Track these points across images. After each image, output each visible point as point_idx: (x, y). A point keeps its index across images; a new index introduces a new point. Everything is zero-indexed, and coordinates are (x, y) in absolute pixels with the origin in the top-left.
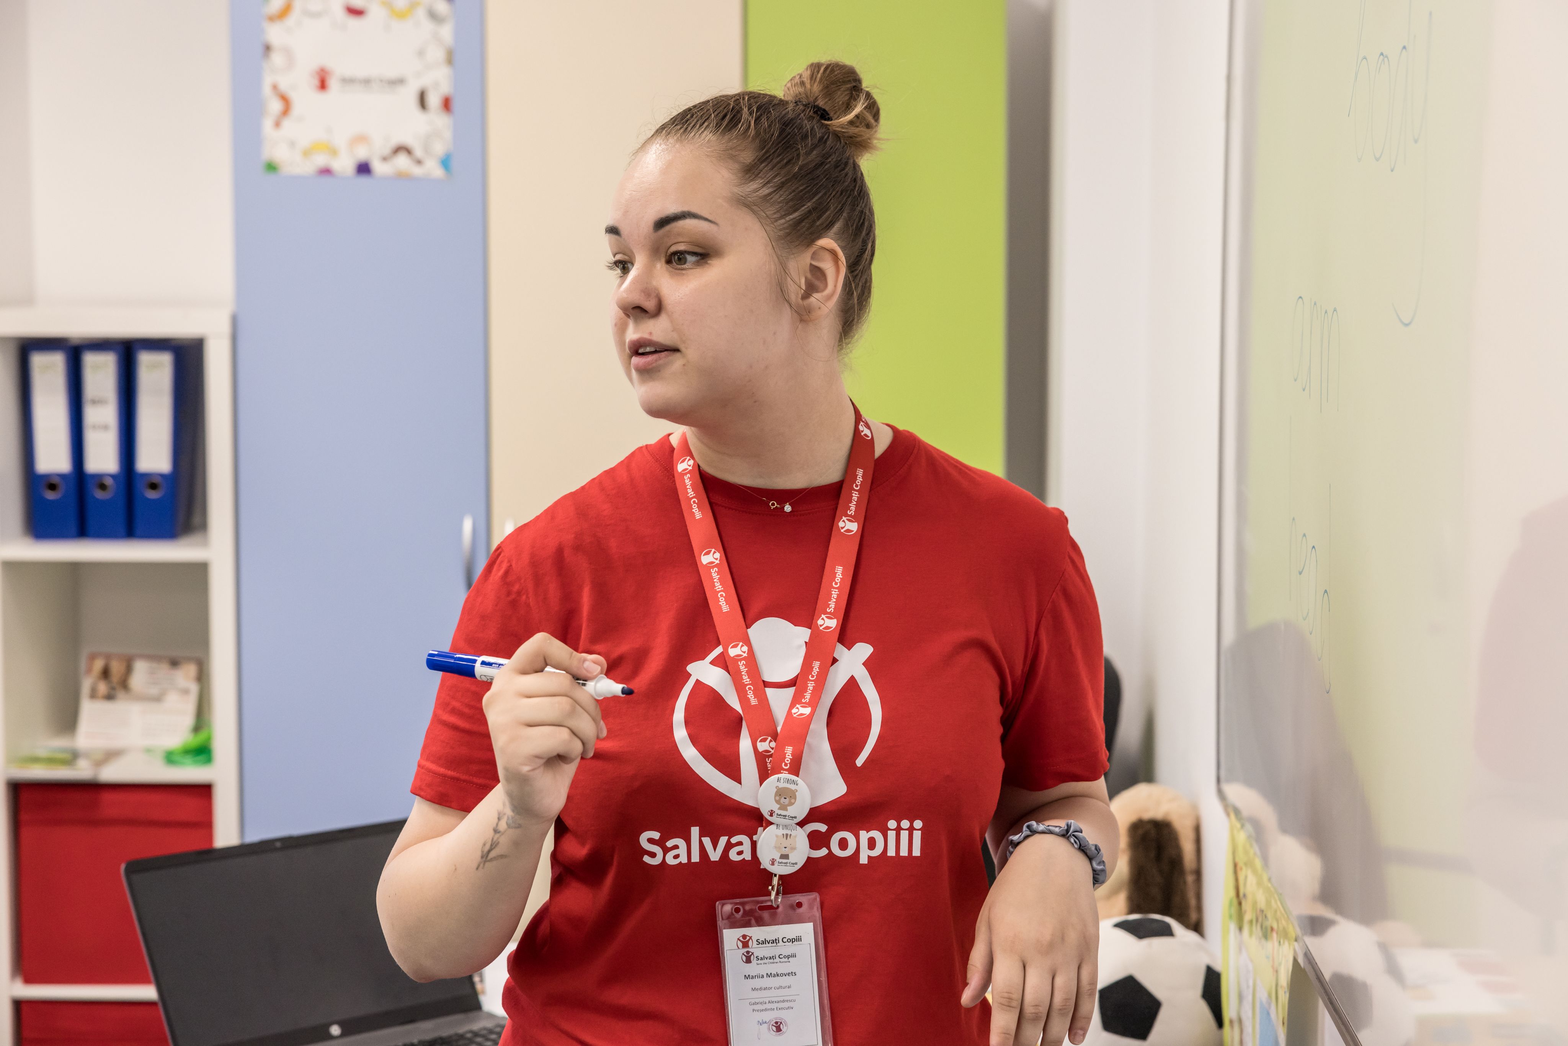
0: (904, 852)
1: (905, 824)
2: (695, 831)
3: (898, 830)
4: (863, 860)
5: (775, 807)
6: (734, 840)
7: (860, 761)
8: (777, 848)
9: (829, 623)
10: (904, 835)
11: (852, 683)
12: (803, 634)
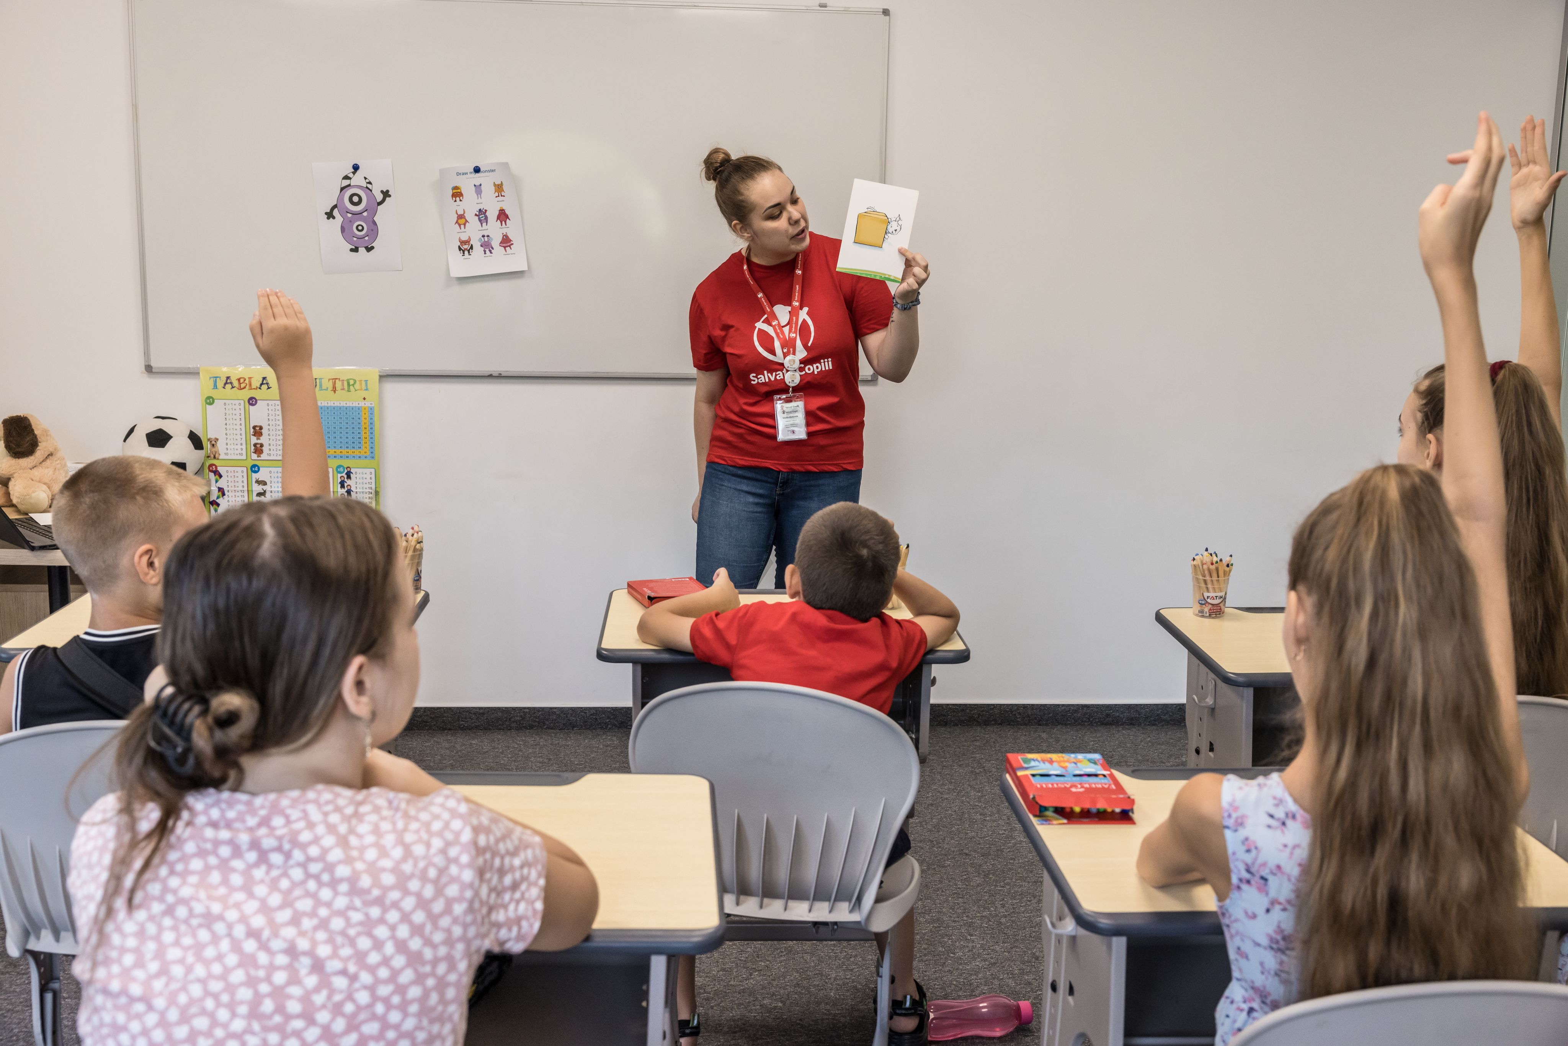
0: (827, 368)
1: (826, 360)
2: (765, 372)
3: (824, 362)
4: (816, 373)
5: (789, 365)
6: (777, 373)
7: (809, 345)
8: (791, 378)
9: (796, 304)
10: (826, 363)
11: (804, 320)
12: (789, 308)
